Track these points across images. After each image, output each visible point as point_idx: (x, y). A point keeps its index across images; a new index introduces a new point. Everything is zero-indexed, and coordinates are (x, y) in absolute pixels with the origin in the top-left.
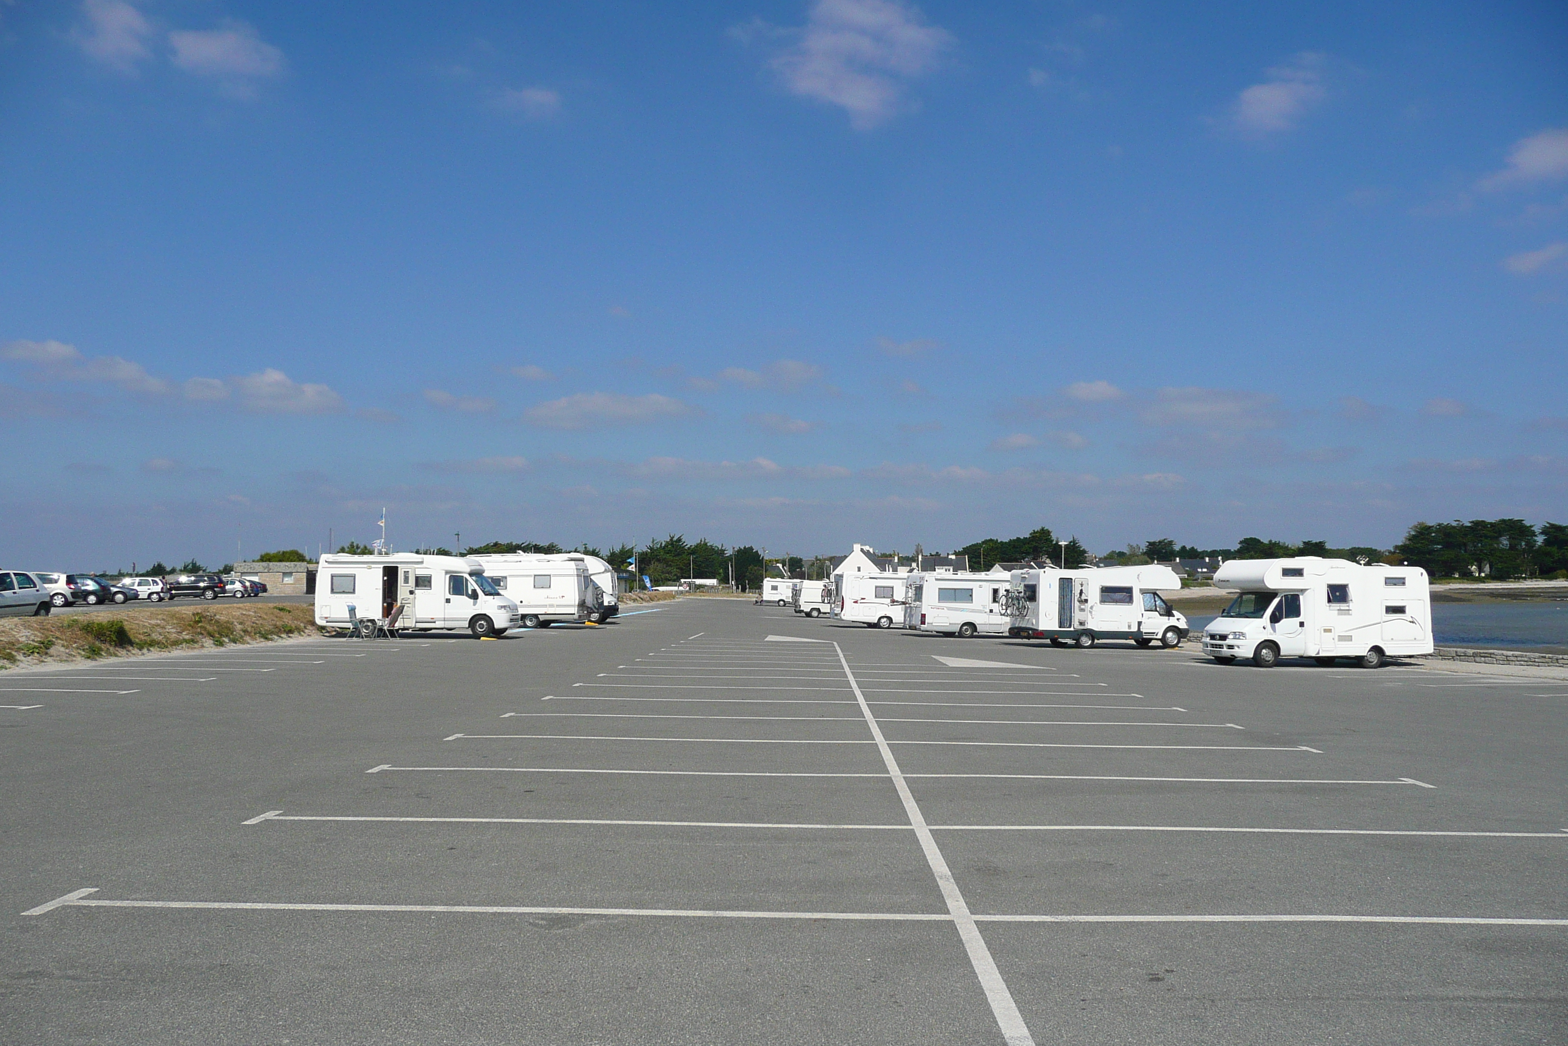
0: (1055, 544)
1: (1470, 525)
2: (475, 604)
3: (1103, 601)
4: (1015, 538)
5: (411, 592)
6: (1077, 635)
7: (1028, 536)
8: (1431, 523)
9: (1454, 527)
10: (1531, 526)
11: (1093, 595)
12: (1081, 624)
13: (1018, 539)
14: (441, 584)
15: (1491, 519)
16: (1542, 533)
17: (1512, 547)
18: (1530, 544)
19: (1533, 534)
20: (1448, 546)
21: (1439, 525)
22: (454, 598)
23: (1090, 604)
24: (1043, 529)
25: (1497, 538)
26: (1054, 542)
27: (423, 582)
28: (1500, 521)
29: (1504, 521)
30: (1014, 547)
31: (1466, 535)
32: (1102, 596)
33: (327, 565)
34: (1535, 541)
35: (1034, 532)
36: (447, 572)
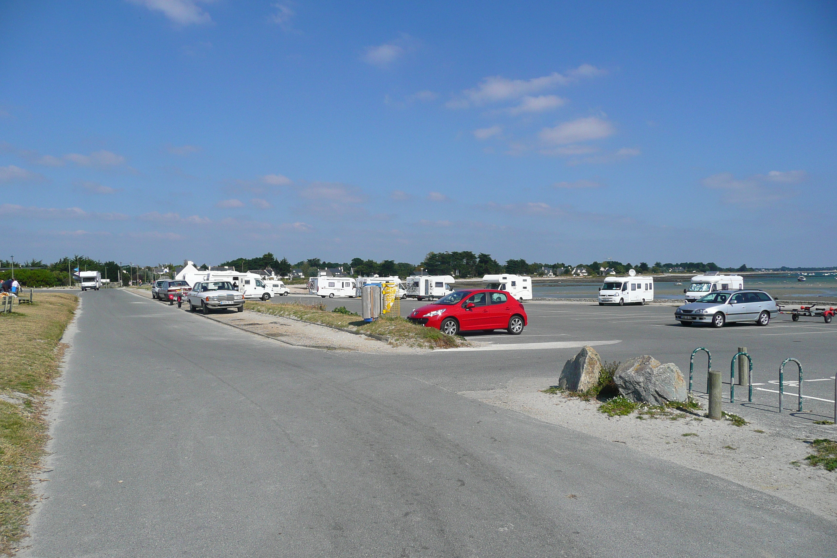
0: (275, 261)
1: (451, 254)
2: (264, 289)
3: (436, 287)
4: (255, 258)
5: (244, 286)
6: (429, 297)
7: (262, 257)
8: (436, 252)
9: (445, 255)
10: (475, 255)
11: (434, 285)
12: (431, 293)
13: (257, 258)
14: (253, 283)
15: (460, 251)
16: (478, 258)
17: (467, 263)
18: (474, 262)
19: (476, 258)
20: (443, 263)
21: (440, 253)
22: (257, 287)
23: (433, 287)
24: (269, 253)
25: (462, 260)
26: (275, 260)
27: (248, 282)
28: (463, 252)
29: (464, 252)
30: (255, 262)
31: (450, 258)
32: (436, 285)
33: (213, 276)
34: (476, 261)
35: (265, 255)
36: (255, 279)
